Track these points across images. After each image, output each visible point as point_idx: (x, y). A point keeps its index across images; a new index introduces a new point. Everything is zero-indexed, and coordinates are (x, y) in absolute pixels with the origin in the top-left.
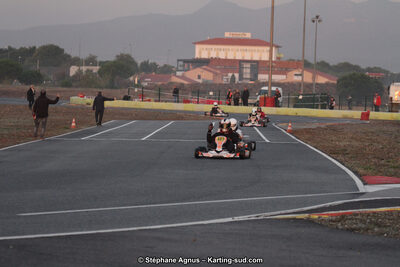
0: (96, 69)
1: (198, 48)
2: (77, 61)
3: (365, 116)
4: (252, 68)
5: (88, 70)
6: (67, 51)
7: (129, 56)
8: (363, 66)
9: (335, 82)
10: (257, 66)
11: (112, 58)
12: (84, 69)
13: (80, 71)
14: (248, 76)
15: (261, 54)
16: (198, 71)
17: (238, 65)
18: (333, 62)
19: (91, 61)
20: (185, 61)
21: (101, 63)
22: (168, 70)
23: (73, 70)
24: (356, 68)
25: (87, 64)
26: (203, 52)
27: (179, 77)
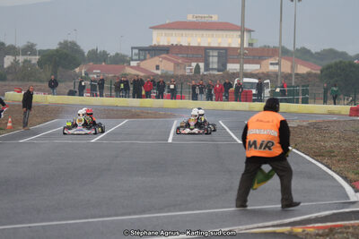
0: (35, 59)
1: (155, 33)
2: (12, 50)
3: (355, 112)
4: (219, 56)
5: (25, 61)
7: (74, 44)
10: (225, 54)
12: (21, 59)
13: (16, 62)
14: (216, 66)
15: (231, 40)
16: (156, 60)
17: (203, 53)
19: (29, 49)
20: (141, 49)
21: (41, 52)
22: (120, 60)
23: (8, 61)
24: (344, 54)
25: (24, 53)
26: (162, 39)
27: (132, 67)
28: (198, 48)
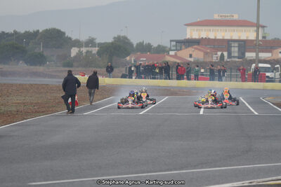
0: (95, 50)
1: (189, 29)
2: (77, 43)
4: (239, 47)
5: (87, 52)
6: (68, 34)
7: (125, 38)
10: (244, 45)
11: (110, 40)
12: (84, 50)
14: (236, 54)
15: (249, 34)
16: (190, 50)
17: (226, 44)
19: (91, 42)
20: (178, 42)
21: (100, 45)
22: (161, 50)
23: (74, 52)
25: (86, 47)
26: (194, 33)
27: (171, 56)
28: (223, 40)
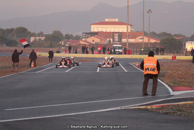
0: (43, 38)
1: (92, 26)
2: (34, 35)
3: (174, 58)
4: (119, 36)
5: (39, 39)
6: (29, 30)
7: (59, 32)
8: (173, 34)
9: (159, 42)
10: (121, 35)
11: (51, 33)
12: (37, 38)
13: (35, 40)
14: (117, 40)
15: (123, 29)
16: (93, 38)
17: (112, 34)
18: (158, 32)
19: (41, 34)
20: (86, 33)
21: (45, 36)
22: (78, 38)
23: (32, 39)
24: (170, 35)
25: (39, 36)
26: (95, 29)
27: (83, 41)
28: (110, 33)
